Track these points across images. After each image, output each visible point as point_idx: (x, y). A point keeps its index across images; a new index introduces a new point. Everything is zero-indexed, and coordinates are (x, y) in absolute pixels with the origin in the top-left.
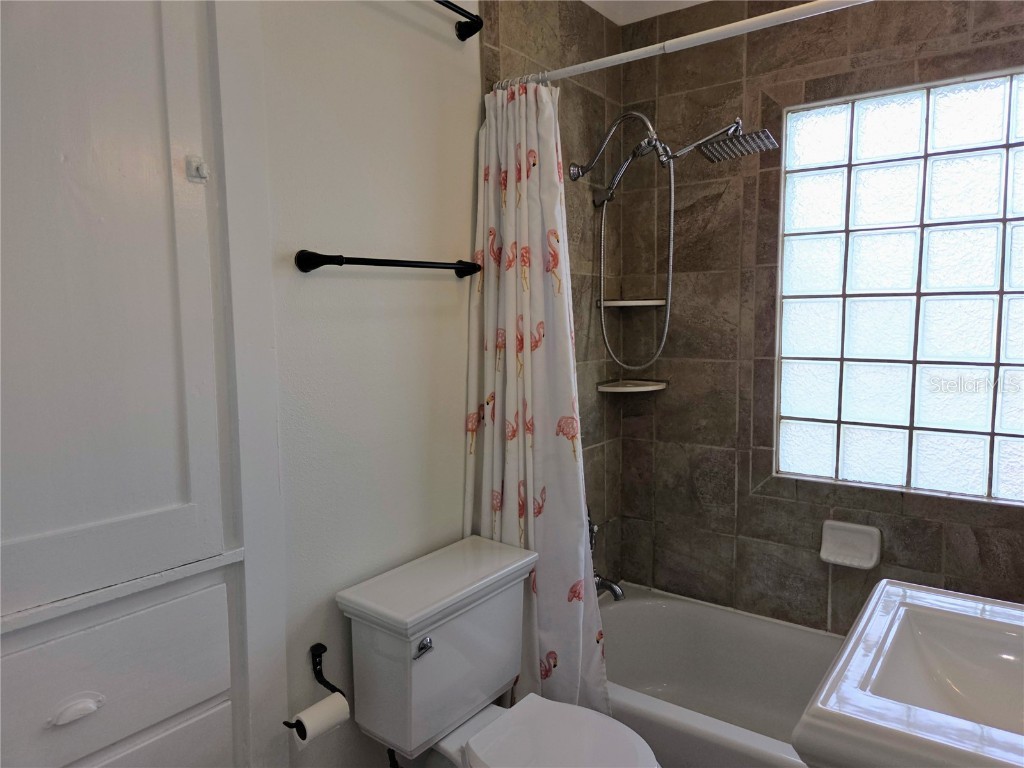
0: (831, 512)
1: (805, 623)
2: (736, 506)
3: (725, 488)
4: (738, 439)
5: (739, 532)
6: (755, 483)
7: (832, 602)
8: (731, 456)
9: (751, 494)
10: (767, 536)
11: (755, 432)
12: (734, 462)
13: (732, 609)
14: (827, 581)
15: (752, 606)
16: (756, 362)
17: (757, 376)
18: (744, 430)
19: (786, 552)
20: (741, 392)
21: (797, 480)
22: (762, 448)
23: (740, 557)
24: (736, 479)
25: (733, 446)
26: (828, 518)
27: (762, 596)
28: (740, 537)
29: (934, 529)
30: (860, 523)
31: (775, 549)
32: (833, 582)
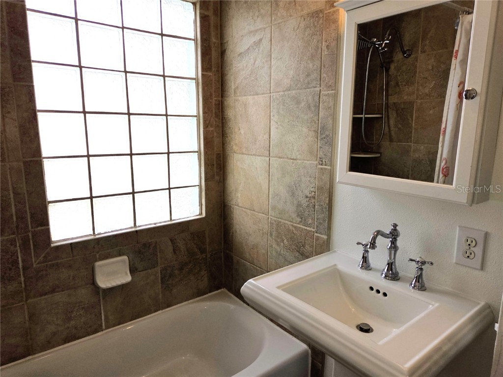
0: (98, 256)
1: (89, 334)
2: (22, 279)
3: (10, 269)
4: (17, 227)
5: (28, 297)
6: (37, 256)
7: (104, 311)
8: (13, 242)
9: (34, 266)
10: (53, 291)
11: (32, 217)
12: (16, 246)
13: (30, 357)
14: (99, 300)
15: (48, 345)
16: (25, 163)
17: (28, 174)
18: (21, 217)
19: (69, 295)
20: (14, 188)
21: (71, 244)
22: (39, 228)
23: (32, 316)
24: (20, 259)
25: (13, 234)
26: (96, 261)
27: (54, 334)
28: (29, 301)
29: (153, 245)
30: (116, 256)
31: (59, 297)
32: (104, 299)
